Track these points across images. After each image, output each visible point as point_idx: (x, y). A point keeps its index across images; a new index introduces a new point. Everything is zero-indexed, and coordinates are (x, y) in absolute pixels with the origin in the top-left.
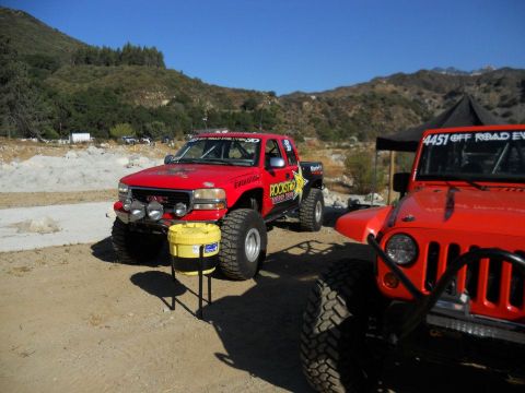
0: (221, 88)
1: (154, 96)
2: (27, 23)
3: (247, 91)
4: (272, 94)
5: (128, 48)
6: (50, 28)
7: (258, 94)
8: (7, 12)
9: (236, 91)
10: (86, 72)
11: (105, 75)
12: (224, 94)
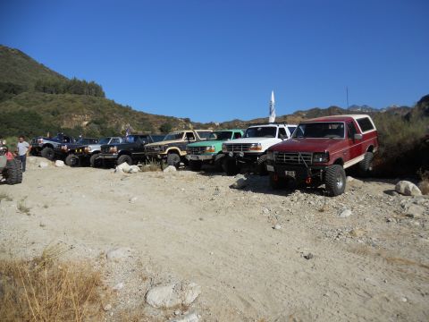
0: (146, 114)
1: (80, 118)
2: (19, 59)
3: (167, 117)
4: (187, 121)
5: (74, 81)
6: (37, 63)
7: (175, 120)
8: (6, 50)
9: (158, 117)
10: (37, 98)
11: (51, 100)
12: (147, 119)
